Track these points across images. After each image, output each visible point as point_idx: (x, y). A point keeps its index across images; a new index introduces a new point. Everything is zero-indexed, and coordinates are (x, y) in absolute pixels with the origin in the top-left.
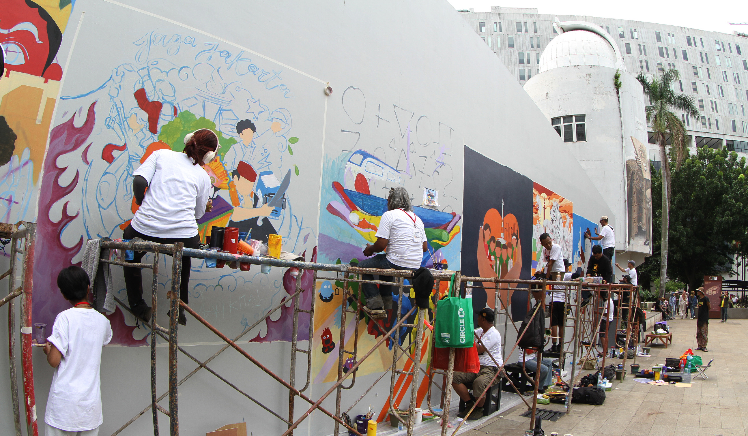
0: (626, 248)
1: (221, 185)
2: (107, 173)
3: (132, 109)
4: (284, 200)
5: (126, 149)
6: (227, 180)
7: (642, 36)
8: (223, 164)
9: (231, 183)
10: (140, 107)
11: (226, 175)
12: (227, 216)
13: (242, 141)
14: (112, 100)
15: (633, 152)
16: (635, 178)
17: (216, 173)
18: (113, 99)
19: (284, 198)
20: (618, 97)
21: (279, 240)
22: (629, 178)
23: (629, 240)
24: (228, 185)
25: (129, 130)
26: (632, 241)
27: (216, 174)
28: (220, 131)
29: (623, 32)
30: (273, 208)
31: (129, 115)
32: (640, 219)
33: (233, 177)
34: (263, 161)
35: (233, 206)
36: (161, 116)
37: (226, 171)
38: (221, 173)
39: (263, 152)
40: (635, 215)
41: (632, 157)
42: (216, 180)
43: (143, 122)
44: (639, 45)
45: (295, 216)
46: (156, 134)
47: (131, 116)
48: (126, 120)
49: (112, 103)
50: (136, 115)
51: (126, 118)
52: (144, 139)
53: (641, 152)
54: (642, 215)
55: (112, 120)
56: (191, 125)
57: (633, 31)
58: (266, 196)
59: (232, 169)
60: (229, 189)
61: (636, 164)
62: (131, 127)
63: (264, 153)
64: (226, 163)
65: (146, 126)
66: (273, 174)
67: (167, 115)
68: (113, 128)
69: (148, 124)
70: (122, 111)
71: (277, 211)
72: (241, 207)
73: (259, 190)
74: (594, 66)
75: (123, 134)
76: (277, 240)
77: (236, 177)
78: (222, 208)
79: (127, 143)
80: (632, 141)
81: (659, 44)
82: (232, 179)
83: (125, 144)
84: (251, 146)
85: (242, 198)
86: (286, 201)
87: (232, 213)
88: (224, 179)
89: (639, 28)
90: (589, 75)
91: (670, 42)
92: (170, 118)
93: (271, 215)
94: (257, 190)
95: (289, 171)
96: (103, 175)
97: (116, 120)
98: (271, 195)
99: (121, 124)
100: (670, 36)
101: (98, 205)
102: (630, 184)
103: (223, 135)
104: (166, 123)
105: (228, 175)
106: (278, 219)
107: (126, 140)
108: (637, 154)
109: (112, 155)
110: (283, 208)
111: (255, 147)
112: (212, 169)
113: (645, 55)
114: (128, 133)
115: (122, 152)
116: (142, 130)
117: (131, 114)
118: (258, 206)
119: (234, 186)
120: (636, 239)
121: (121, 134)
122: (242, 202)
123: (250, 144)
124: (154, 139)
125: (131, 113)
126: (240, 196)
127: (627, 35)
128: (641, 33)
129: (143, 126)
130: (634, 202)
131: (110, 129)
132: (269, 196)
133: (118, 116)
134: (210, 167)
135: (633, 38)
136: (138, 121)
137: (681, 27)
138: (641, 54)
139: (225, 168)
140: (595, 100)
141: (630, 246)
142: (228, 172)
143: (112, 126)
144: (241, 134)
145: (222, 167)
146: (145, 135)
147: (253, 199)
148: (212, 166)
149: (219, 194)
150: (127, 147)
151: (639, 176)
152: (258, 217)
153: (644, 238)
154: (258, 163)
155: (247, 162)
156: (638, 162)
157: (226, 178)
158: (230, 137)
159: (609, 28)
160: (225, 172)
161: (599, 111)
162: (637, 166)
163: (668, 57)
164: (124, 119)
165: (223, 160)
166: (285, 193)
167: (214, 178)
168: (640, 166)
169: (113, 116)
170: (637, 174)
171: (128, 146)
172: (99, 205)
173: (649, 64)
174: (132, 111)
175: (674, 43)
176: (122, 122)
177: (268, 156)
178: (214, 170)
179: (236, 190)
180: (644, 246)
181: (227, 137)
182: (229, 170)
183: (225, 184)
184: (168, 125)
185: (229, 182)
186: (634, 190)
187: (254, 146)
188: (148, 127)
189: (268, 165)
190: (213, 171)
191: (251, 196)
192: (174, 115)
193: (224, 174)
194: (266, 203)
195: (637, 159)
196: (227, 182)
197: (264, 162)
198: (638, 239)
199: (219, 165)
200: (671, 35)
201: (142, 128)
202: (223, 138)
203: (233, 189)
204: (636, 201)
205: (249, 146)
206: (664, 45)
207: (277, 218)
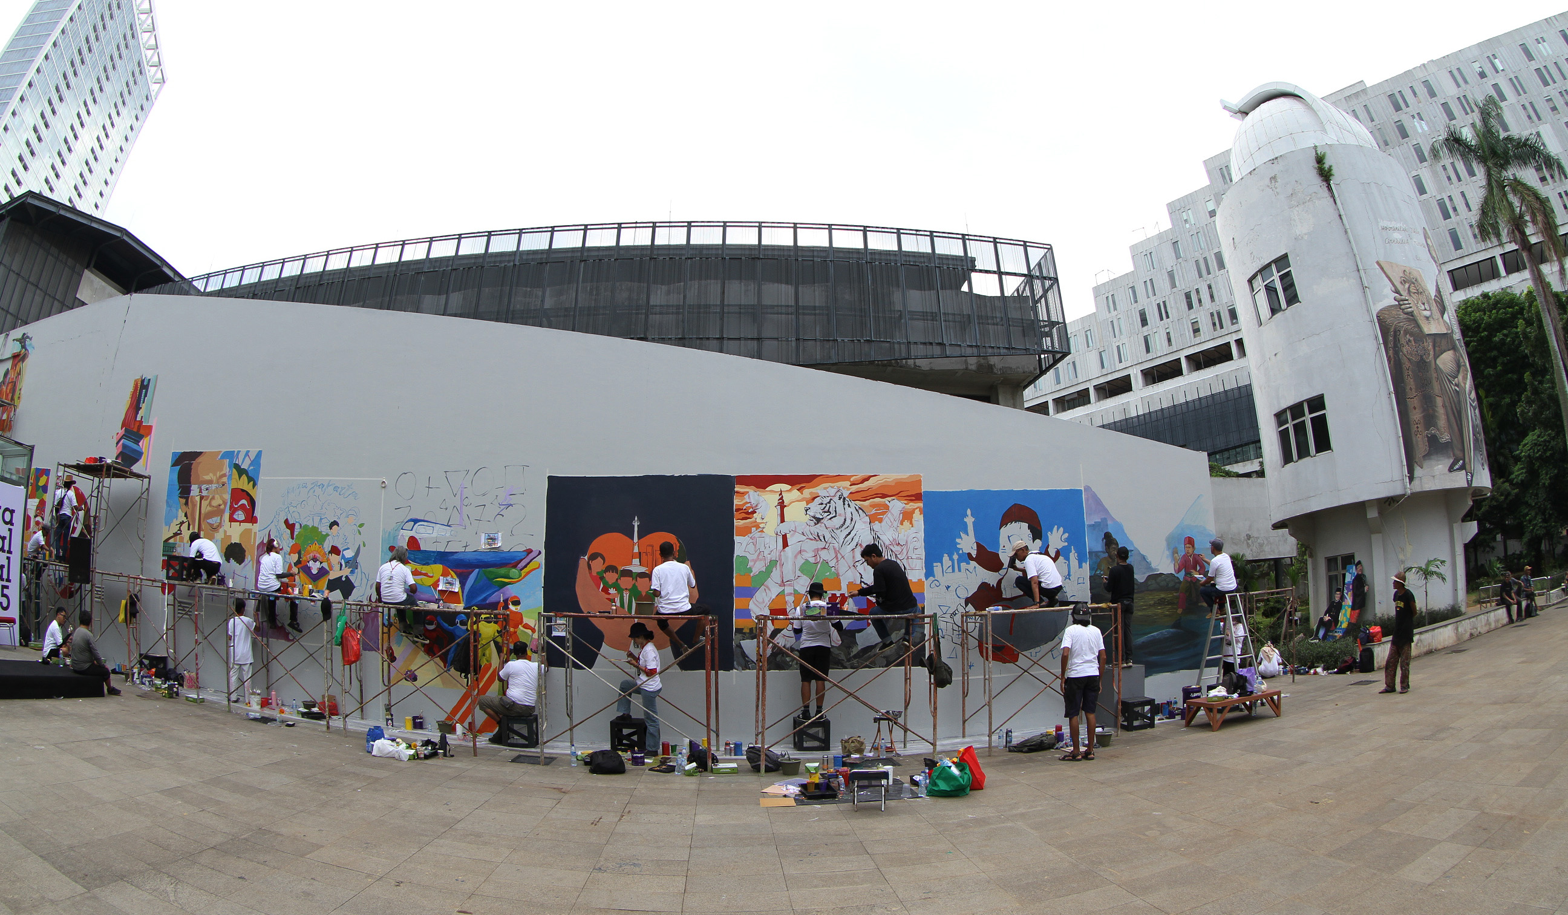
0: (1405, 488)
7: (1506, 61)
15: (1388, 289)
16: (1403, 341)
20: (1333, 196)
22: (1391, 345)
23: (1411, 471)
26: (1418, 472)
29: (1480, 67)
32: (1430, 420)
40: (1416, 416)
41: (1389, 300)
44: (1511, 79)
53: (1407, 286)
54: (1434, 411)
57: (1491, 57)
61: (1400, 312)
74: (1276, 158)
80: (1382, 269)
81: (1534, 65)
89: (1497, 50)
90: (1273, 178)
91: (1546, 54)
100: (1539, 43)
102: (1395, 358)
108: (1397, 292)
113: (1525, 93)
120: (1426, 464)
127: (1488, 70)
128: (1504, 58)
130: (1411, 389)
135: (1497, 72)
137: (1546, 19)
138: (1520, 95)
140: (1294, 220)
141: (1416, 482)
151: (1411, 335)
153: (1449, 457)
156: (1403, 307)
159: (1461, 68)
161: (1306, 237)
162: (1403, 316)
163: (1555, 82)
168: (1411, 314)
170: (1406, 332)
173: (1536, 107)
175: (1551, 53)
180: (1451, 474)
186: (1406, 364)
195: (1400, 302)
198: (1433, 462)
200: (1541, 40)
204: (1413, 387)
206: (1540, 62)
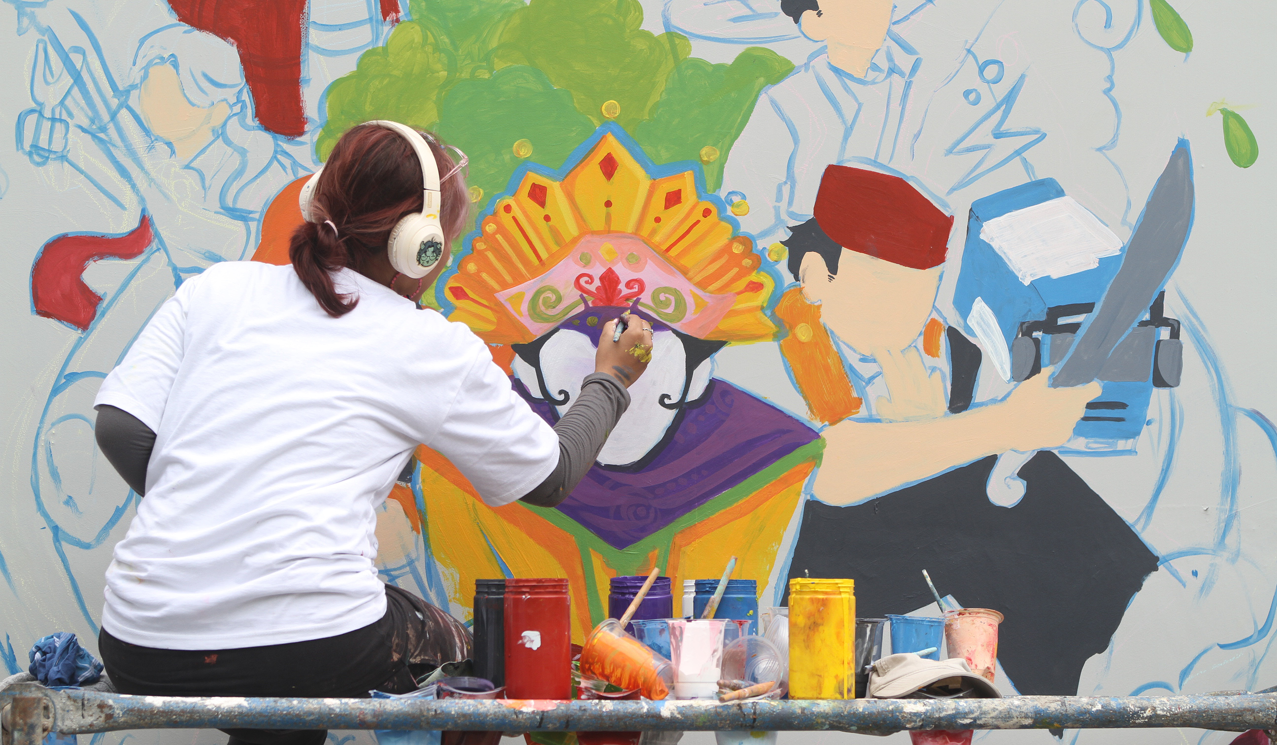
1: (725, 325)
2: (73, 377)
3: (142, 41)
4: (1164, 333)
5: (154, 245)
6: (756, 287)
8: (721, 206)
9: (785, 303)
10: (183, 19)
11: (747, 262)
12: (786, 482)
13: (823, 50)
14: (26, 21)
17: (685, 262)
18: (32, 17)
19: (1158, 318)
21: (824, 603)
24: (773, 317)
25: (151, 148)
27: (684, 272)
28: (671, 34)
30: (1093, 390)
31: (136, 75)
33: (794, 266)
34: (983, 136)
35: (816, 424)
36: (313, 37)
37: (747, 241)
38: (713, 261)
39: (976, 83)
42: (690, 301)
43: (220, 94)
45: (1257, 417)
46: (301, 133)
47: (145, 77)
48: (124, 105)
49: (33, 36)
50: (176, 65)
51: (123, 94)
52: (239, 173)
55: (53, 120)
56: (494, 44)
58: (1028, 329)
59: (779, 221)
60: (776, 337)
62: (156, 130)
63: (983, 88)
64: (736, 199)
65: (237, 109)
66: (1060, 193)
67: (340, 27)
68: (63, 158)
69: (247, 97)
70: (96, 64)
71: (1123, 406)
72: (871, 420)
73: (980, 307)
75: (123, 172)
76: (810, 608)
77: (813, 261)
78: (751, 444)
79: (152, 212)
82: (789, 278)
83: (145, 222)
84: (885, 65)
85: (866, 370)
86: (1175, 334)
87: (816, 459)
88: (742, 284)
92: (363, 37)
93: (1078, 431)
94: (963, 306)
95: (1182, 151)
96: (56, 391)
97: (70, 115)
98: (1062, 321)
99: (103, 129)
101: (49, 533)
103: (699, 51)
104: (347, 66)
105: (759, 262)
106: (1131, 452)
107: (142, 200)
109: (85, 290)
110: (1159, 382)
111: (915, 68)
112: (655, 248)
114: (148, 165)
115: (133, 263)
116: (220, 133)
117: (146, 69)
118: (981, 393)
119: (811, 314)
121: (113, 174)
122: (871, 391)
123: (882, 56)
124: (295, 164)
125: (141, 63)
126: (852, 359)
129: (223, 112)
131: (52, 166)
132: (1050, 325)
133: (76, 91)
134: (647, 242)
136: (194, 95)
139: (735, 225)
142: (760, 244)
143: (57, 146)
144: (808, 15)
145: (714, 226)
146: (243, 152)
147: (943, 362)
148: (654, 232)
149: (719, 375)
150: (157, 235)
152: (989, 462)
154: (950, 151)
155: (875, 162)
157: (754, 277)
158: (739, 49)
160: (737, 249)
164: (114, 102)
165: (719, 184)
166: (1169, 288)
167: (675, 292)
169: (50, 97)
171: (161, 226)
172: (56, 529)
174: (151, 51)
176: (106, 117)
177: (1010, 99)
178: (673, 252)
179: (823, 334)
181: (726, 55)
182: (764, 234)
183: (751, 310)
184: (361, 72)
185: (775, 299)
187: (904, 62)
188: (250, 111)
189: (1018, 153)
190: (668, 259)
191: (930, 349)
192: (385, 14)
193: (735, 260)
194: (1036, 369)
196: (763, 297)
197: (991, 140)
199: (698, 214)
201: (217, 121)
202: (698, 65)
203: (803, 333)
205: (875, 67)
207: (1122, 444)
